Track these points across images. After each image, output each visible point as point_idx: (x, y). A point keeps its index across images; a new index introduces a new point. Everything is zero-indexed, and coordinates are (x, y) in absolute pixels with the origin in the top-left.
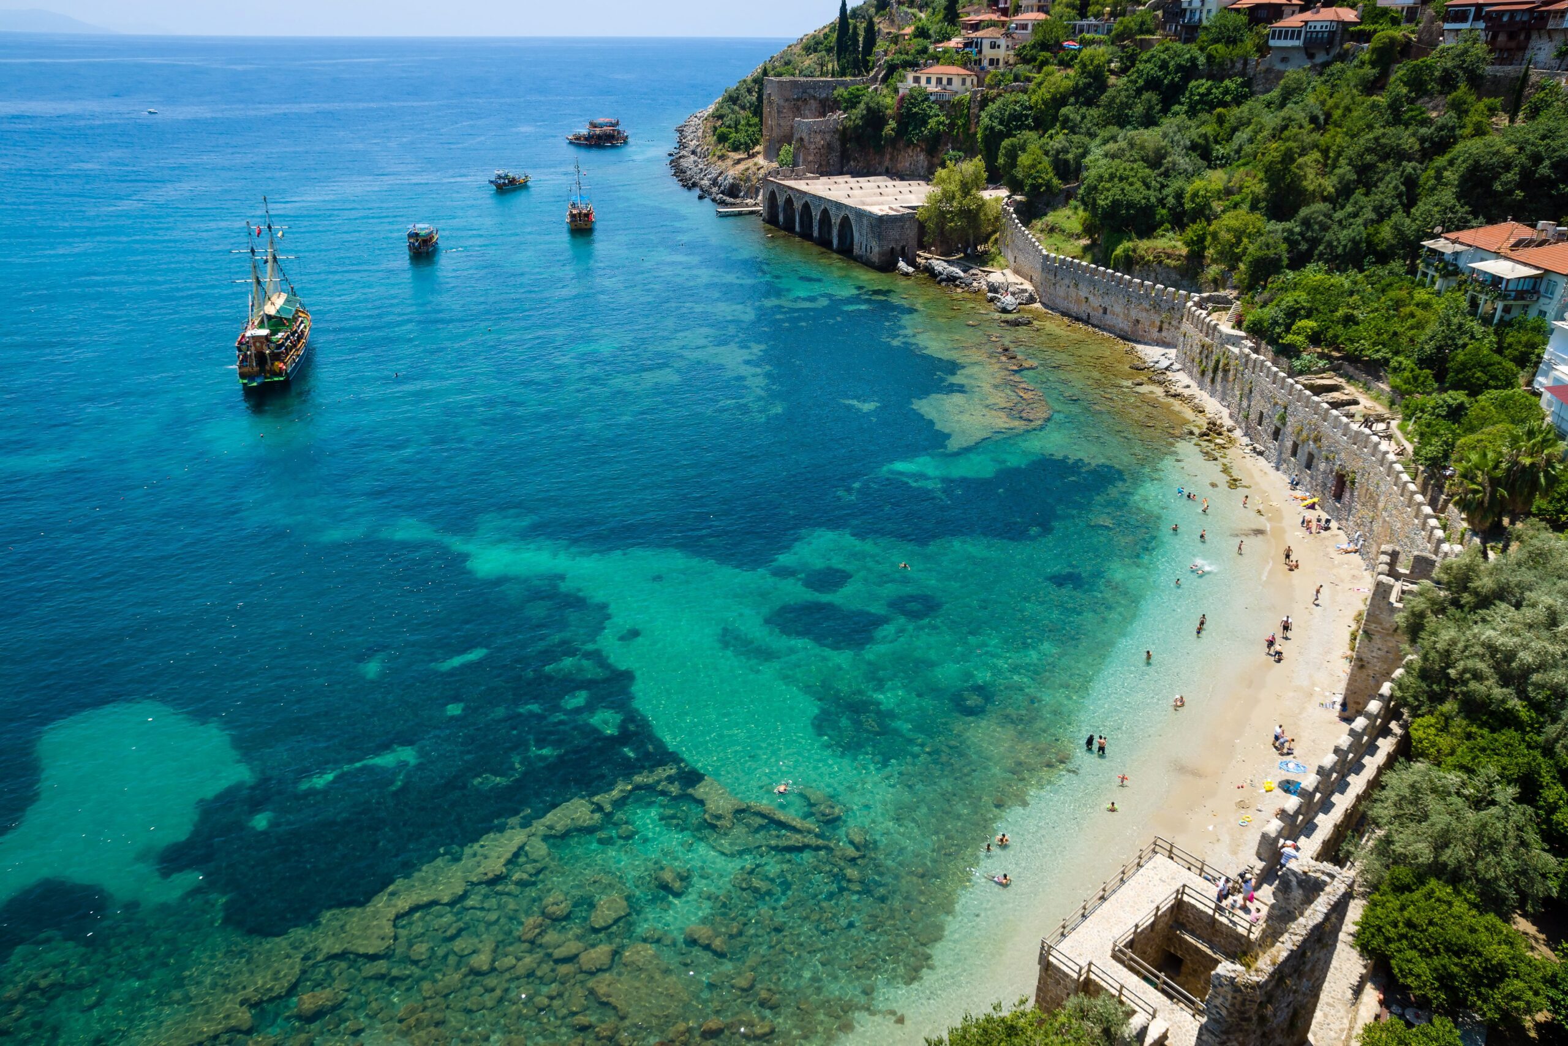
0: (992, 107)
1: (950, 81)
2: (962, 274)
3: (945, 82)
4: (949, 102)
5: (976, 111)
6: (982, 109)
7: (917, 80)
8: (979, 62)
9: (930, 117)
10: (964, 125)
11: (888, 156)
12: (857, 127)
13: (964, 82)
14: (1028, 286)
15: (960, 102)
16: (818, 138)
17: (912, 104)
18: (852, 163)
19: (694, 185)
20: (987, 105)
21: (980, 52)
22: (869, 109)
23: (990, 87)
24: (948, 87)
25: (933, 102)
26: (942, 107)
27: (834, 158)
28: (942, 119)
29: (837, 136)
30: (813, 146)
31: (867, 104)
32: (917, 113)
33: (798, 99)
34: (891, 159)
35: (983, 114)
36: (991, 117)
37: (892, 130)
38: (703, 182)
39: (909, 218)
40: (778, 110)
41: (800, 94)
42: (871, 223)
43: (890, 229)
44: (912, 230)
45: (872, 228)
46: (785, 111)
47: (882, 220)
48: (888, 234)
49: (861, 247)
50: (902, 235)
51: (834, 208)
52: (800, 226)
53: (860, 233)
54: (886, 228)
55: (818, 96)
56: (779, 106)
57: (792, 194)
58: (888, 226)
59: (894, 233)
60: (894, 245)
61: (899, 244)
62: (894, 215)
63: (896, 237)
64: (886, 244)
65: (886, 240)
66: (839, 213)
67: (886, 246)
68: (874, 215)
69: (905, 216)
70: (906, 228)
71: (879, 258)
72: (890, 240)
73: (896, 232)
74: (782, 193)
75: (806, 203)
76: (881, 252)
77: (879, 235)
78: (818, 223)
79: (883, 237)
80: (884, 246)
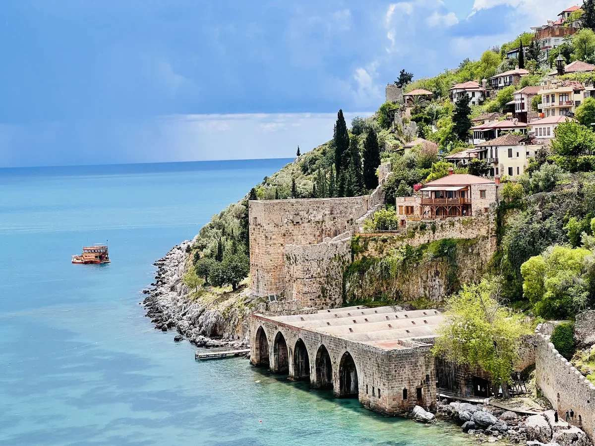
8: (494, 172)
16: (314, 266)
19: (171, 325)
21: (496, 161)
38: (180, 323)
39: (422, 353)
40: (266, 237)
41: (291, 218)
42: (376, 360)
43: (401, 367)
44: (427, 367)
45: (379, 367)
46: (274, 237)
47: (390, 356)
48: (398, 373)
49: (367, 390)
50: (416, 373)
51: (333, 345)
52: (295, 369)
53: (365, 373)
54: (396, 366)
55: (313, 219)
56: (267, 233)
57: (283, 330)
58: (397, 363)
59: (406, 372)
60: (407, 386)
61: (413, 385)
62: (403, 350)
63: (409, 376)
64: (396, 385)
65: (396, 381)
66: (340, 351)
67: (396, 387)
68: (380, 351)
69: (417, 351)
70: (421, 366)
71: (390, 403)
72: (401, 380)
73: (408, 371)
74: (272, 331)
75: (300, 340)
76: (391, 395)
77: (387, 375)
78: (315, 365)
79: (392, 377)
80: (394, 387)
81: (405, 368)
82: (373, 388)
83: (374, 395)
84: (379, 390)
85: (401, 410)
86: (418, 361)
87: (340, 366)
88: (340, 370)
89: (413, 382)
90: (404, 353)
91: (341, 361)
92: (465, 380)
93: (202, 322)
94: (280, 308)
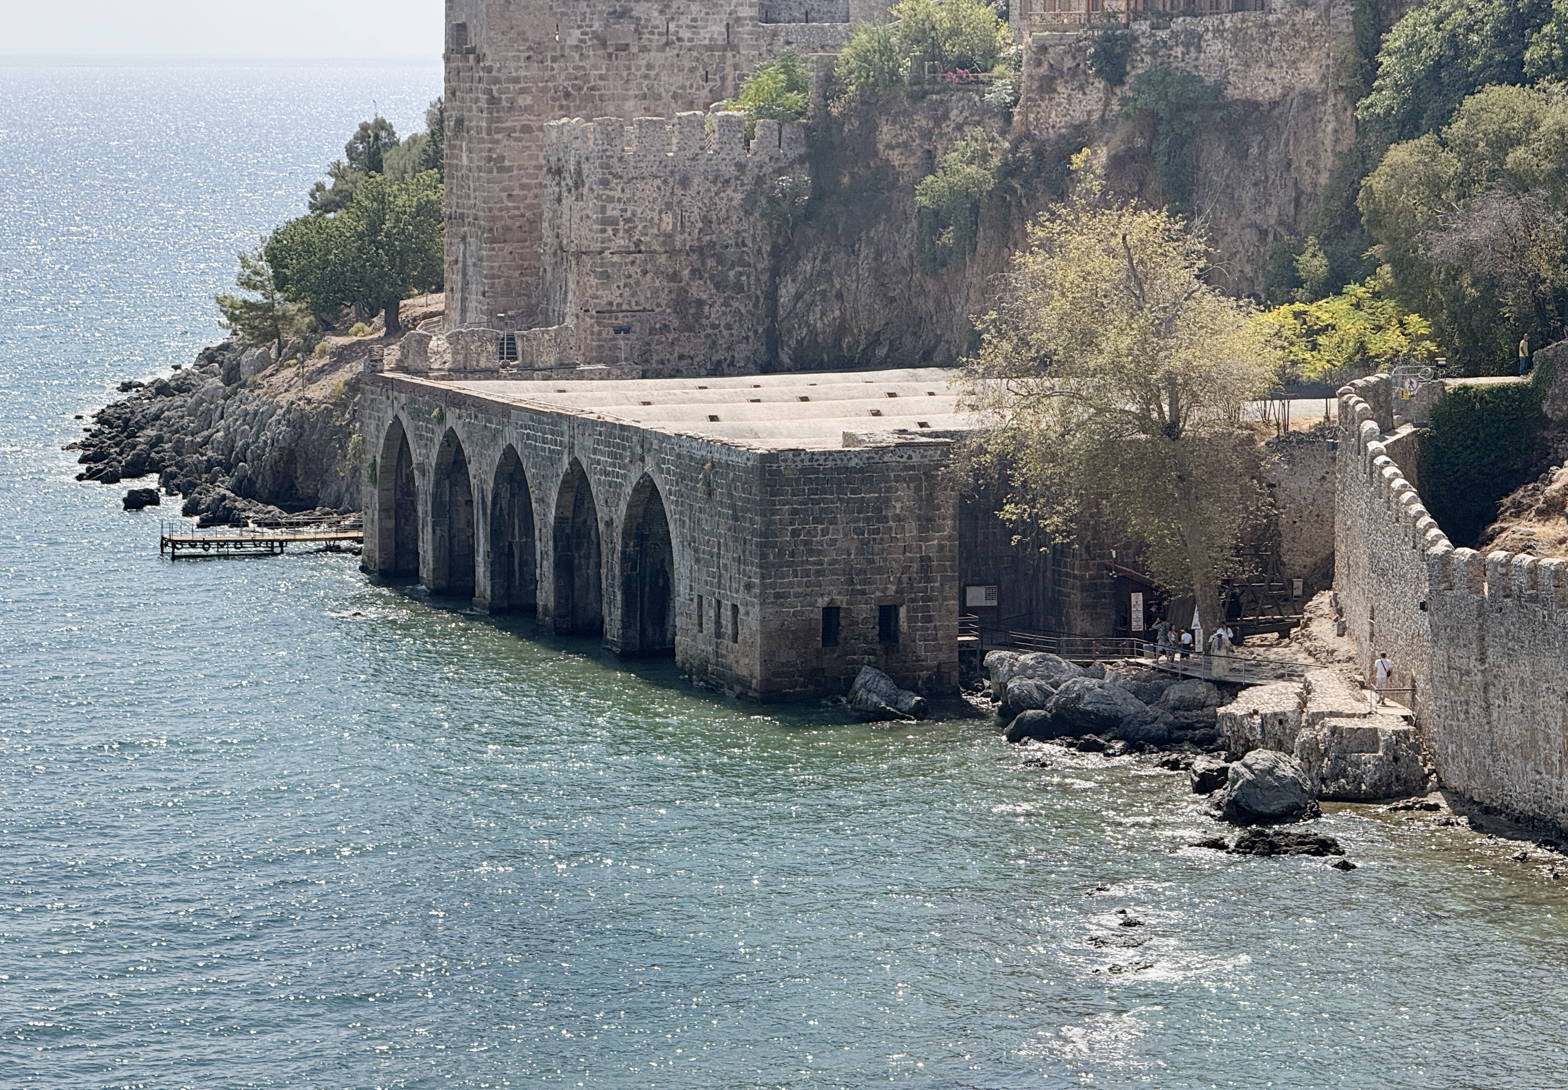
14: (1389, 720)
16: (647, 202)
30: (621, 241)
39: (907, 468)
40: (493, 100)
41: (597, 26)
42: (730, 496)
43: (816, 521)
44: (927, 523)
45: (735, 518)
46: (525, 100)
47: (772, 473)
48: (806, 543)
49: (700, 617)
50: (877, 547)
51: (603, 454)
52: (492, 572)
53: (696, 550)
54: (795, 512)
55: (685, 34)
56: (497, 81)
57: (461, 422)
58: (801, 504)
59: (836, 540)
60: (839, 593)
61: (863, 592)
62: (830, 453)
63: (849, 555)
64: (797, 589)
65: (795, 571)
66: (624, 477)
67: (797, 595)
68: (739, 454)
69: (886, 459)
70: (898, 519)
71: (767, 659)
72: (818, 572)
73: (846, 535)
74: (429, 430)
75: (510, 451)
76: (774, 624)
77: (761, 546)
78: (551, 544)
79: (781, 554)
80: (785, 596)
81: (833, 522)
82: (719, 602)
83: (718, 635)
84: (735, 608)
85: (811, 687)
86: (888, 500)
87: (626, 534)
88: (623, 553)
89: (864, 582)
90: (830, 464)
91: (629, 517)
92: (1083, 588)
93: (247, 446)
94: (488, 357)
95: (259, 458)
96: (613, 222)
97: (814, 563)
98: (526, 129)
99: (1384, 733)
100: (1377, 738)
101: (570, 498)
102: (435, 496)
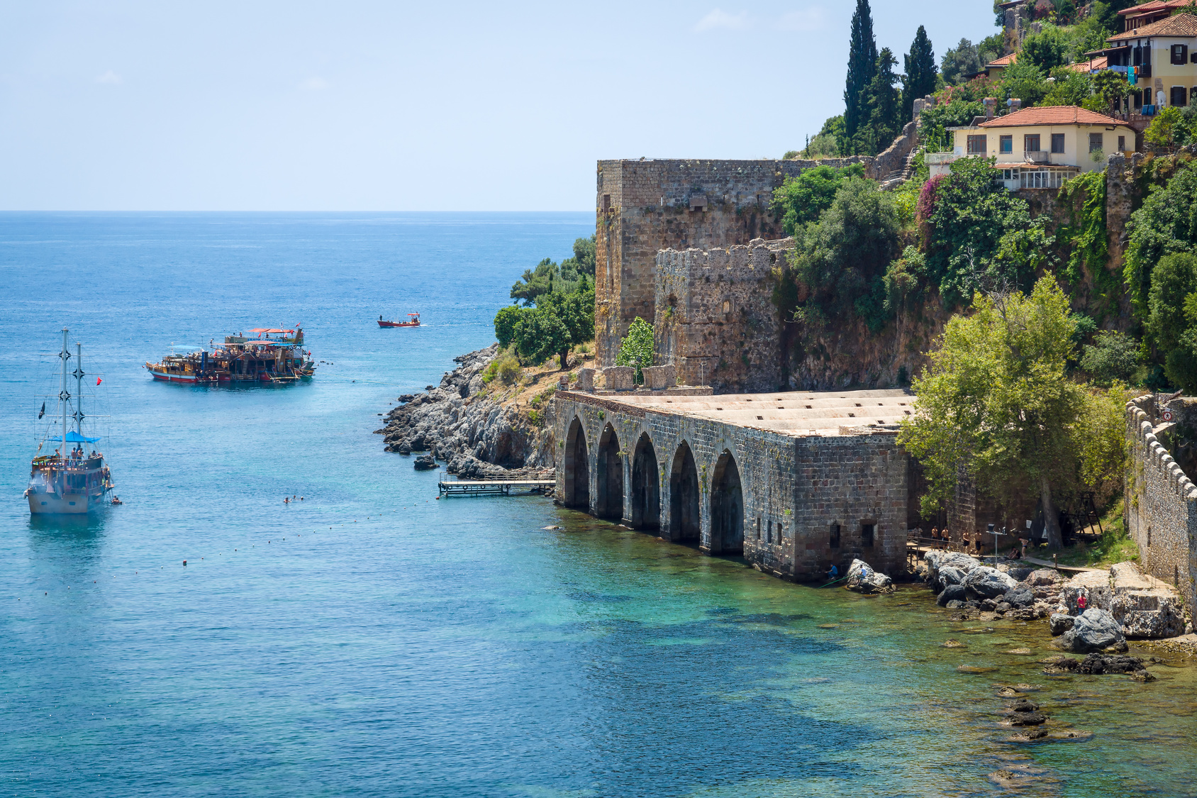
0: (1158, 196)
1: (1058, 143)
2: (1011, 583)
3: (1045, 144)
4: (1053, 191)
5: (1123, 209)
6: (1137, 205)
7: (977, 144)
8: (1143, 98)
9: (1001, 231)
10: (1093, 246)
11: (903, 340)
12: (820, 265)
13: (1096, 141)
14: (1163, 592)
15: (1081, 190)
16: (716, 295)
17: (959, 200)
18: (810, 361)
20: (1147, 193)
21: (1146, 72)
22: (850, 220)
23: (1160, 149)
24: (1055, 158)
25: (1012, 195)
26: (1034, 207)
27: (762, 348)
28: (1035, 233)
29: (768, 292)
30: (701, 317)
31: (845, 206)
32: (968, 222)
33: (678, 209)
34: (912, 349)
35: (1140, 215)
36: (1159, 218)
37: (910, 270)
40: (626, 237)
41: (684, 196)
43: (827, 476)
45: (781, 474)
46: (643, 238)
47: (802, 449)
48: (821, 489)
49: (759, 530)
50: (861, 491)
51: (701, 438)
52: (633, 504)
53: (757, 493)
54: (815, 471)
55: (733, 201)
57: (615, 419)
58: (819, 467)
59: (838, 488)
60: (840, 518)
61: (854, 517)
62: (835, 438)
63: (846, 496)
64: (816, 515)
65: (815, 505)
66: (713, 450)
67: (816, 519)
68: (783, 438)
69: (867, 441)
70: (874, 476)
71: (799, 554)
72: (828, 505)
73: (844, 485)
74: (596, 424)
75: (645, 437)
76: (802, 536)
77: (796, 491)
78: (669, 488)
79: (806, 496)
80: (810, 519)
81: (837, 477)
82: (770, 523)
83: (770, 541)
84: (780, 526)
86: (868, 465)
88: (712, 494)
89: (853, 511)
90: (835, 444)
93: (482, 432)
94: (627, 381)
95: (491, 438)
96: (697, 306)
97: (826, 500)
98: (644, 254)
99: (1162, 599)
100: (1157, 602)
101: (680, 463)
102: (600, 461)
